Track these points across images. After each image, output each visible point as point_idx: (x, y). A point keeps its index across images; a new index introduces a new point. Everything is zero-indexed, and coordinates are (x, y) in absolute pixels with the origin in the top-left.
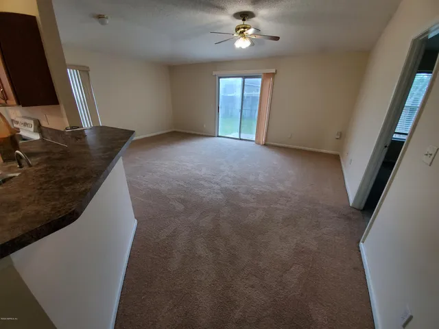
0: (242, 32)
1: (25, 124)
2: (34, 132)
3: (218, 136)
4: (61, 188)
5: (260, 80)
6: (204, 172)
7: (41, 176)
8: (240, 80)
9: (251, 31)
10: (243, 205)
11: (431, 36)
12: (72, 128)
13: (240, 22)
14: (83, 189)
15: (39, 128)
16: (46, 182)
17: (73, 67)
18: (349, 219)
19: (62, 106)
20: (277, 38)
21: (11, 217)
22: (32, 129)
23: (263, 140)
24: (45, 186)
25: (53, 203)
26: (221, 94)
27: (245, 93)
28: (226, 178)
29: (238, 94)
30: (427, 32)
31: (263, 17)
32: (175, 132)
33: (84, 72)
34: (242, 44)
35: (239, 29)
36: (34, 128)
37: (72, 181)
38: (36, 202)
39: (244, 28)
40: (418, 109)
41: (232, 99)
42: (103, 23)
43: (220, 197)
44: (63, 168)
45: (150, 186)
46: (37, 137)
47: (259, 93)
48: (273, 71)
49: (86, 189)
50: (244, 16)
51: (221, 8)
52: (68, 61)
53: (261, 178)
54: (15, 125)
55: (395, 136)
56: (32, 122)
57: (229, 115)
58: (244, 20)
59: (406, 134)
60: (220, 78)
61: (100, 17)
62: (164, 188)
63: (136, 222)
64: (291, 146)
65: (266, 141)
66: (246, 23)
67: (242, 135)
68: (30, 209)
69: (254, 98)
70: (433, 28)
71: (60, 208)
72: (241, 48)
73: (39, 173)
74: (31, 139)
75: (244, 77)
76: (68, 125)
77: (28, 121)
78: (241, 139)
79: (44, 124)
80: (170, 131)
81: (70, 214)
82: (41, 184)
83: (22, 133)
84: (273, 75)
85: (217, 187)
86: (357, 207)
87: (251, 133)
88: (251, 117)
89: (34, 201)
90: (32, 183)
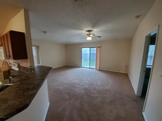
0: (89, 35)
1: (14, 65)
2: (17, 68)
3: (82, 67)
4: (24, 93)
5: (96, 48)
6: (77, 81)
7: (17, 87)
8: (89, 49)
9: (91, 35)
10: (92, 95)
11: (151, 35)
12: (30, 67)
13: (88, 33)
14: (32, 93)
15: (19, 66)
16: (18, 90)
17: (34, 46)
18: (136, 101)
19: (28, 59)
20: (100, 37)
21: (4, 106)
22: (16, 67)
23: (98, 68)
24: (18, 92)
25: (20, 100)
26: (83, 53)
27: (91, 52)
28: (85, 83)
29: (89, 52)
30: (150, 34)
31: (95, 31)
32: (66, 66)
33: (38, 47)
34: (89, 39)
35: (88, 35)
36: (17, 67)
37: (28, 89)
38: (14, 99)
39: (90, 34)
40: (153, 57)
41: (87, 54)
42: (45, 34)
43: (83, 91)
44: (25, 84)
45: (56, 87)
46: (17, 69)
47: (96, 52)
48: (100, 46)
49: (33, 94)
50: (89, 31)
51: (82, 29)
52: (33, 44)
53: (99, 83)
54: (11, 65)
55: (147, 66)
56: (17, 64)
57: (86, 60)
58: (89, 32)
59: (151, 66)
60: (82, 48)
61: (45, 32)
62: (61, 88)
63: (49, 103)
64: (109, 70)
65: (99, 68)
66: (90, 33)
67: (90, 66)
68: (11, 103)
69: (94, 54)
70: (152, 33)
71: (22, 102)
72: (89, 40)
73: (16, 86)
74: (15, 70)
75: (90, 48)
76: (29, 66)
77: (15, 64)
78: (90, 68)
79: (21, 65)
80: (64, 65)
81: (26, 105)
82: (16, 91)
83: (12, 68)
84: (100, 47)
85: (82, 87)
86: (138, 95)
87: (94, 66)
88: (93, 60)
89: (13, 99)
90: (14, 90)
